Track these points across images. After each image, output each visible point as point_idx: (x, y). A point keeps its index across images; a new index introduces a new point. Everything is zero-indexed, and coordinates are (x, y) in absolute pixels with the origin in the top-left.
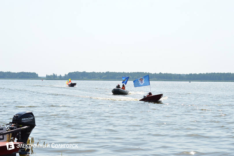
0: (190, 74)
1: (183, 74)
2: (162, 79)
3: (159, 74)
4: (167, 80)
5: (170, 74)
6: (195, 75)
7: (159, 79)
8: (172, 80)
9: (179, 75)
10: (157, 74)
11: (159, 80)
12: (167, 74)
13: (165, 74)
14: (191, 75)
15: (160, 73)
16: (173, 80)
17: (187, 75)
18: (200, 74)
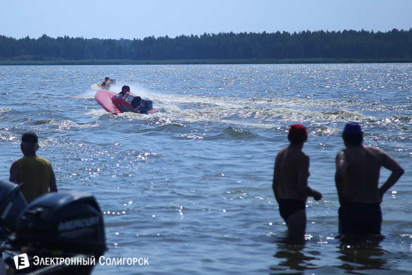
0: (145, 39)
1: (122, 40)
2: (50, 59)
3: (40, 39)
4: (69, 61)
5: (79, 40)
6: (164, 41)
7: (41, 59)
8: (86, 61)
9: (110, 42)
10: (34, 39)
11: (40, 62)
12: (67, 38)
13: (60, 39)
14: (149, 41)
15: (44, 37)
16: (90, 61)
17: (136, 42)
18: (183, 37)
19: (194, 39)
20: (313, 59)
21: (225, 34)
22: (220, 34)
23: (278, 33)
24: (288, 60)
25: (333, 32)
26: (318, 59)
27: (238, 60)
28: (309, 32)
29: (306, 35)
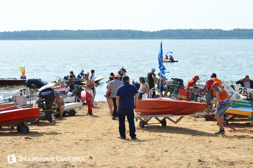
19: (19, 32)
20: (55, 38)
21: (28, 31)
22: (27, 31)
23: (45, 30)
24: (48, 39)
25: (61, 30)
26: (57, 38)
27: (33, 39)
28: (54, 30)
29: (53, 31)
